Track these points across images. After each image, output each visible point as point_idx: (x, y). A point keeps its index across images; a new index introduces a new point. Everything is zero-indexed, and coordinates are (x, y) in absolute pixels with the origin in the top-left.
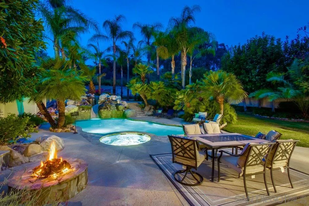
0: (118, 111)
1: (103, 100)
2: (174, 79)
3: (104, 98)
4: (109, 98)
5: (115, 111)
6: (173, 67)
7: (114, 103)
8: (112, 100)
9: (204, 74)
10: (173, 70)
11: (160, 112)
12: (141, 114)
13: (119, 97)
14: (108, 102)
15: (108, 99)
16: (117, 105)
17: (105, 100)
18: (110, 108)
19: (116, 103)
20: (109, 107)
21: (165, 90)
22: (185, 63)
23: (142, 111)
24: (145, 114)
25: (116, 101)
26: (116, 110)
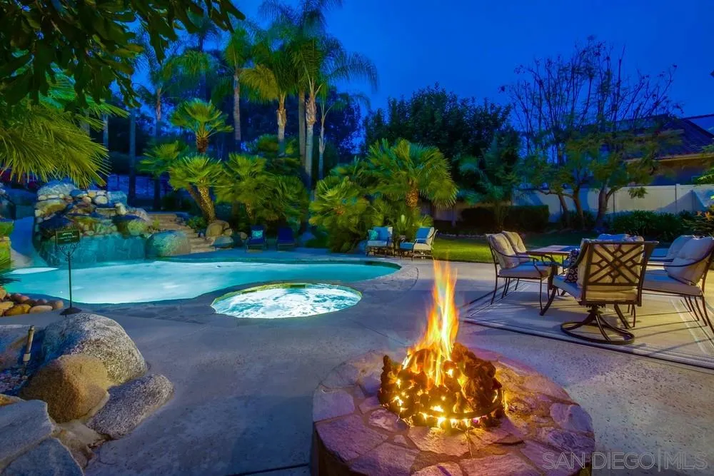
0: (124, 237)
1: (57, 202)
2: (283, 154)
3: (61, 196)
4: (81, 198)
5: (114, 237)
6: (281, 122)
7: (102, 212)
8: (93, 202)
9: (371, 147)
10: (281, 132)
11: (258, 234)
12: (202, 245)
13: (122, 195)
14: (80, 211)
15: (76, 200)
16: (119, 221)
17: (64, 206)
18: (91, 228)
19: (113, 214)
20: (87, 227)
21: (271, 179)
22: (313, 117)
23: (199, 236)
24: (212, 244)
25: (111, 206)
26: (117, 234)
